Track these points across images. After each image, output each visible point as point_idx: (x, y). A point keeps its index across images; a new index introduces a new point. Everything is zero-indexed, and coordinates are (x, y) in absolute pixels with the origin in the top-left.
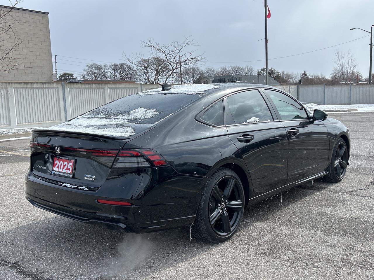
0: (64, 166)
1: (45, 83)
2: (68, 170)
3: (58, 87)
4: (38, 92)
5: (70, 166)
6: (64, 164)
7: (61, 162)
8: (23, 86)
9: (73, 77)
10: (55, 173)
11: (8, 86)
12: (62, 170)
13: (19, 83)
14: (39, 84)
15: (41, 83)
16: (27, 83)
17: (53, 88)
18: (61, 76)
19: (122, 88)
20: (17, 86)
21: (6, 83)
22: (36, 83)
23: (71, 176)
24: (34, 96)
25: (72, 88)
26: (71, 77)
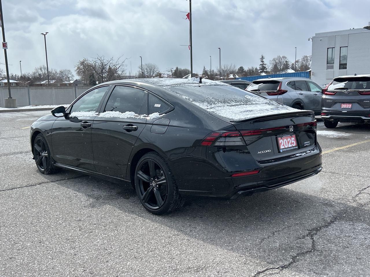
0: (288, 142)
2: (293, 144)
5: (293, 140)
6: (288, 141)
7: (285, 140)
10: (284, 150)
12: (288, 146)
23: (297, 147)
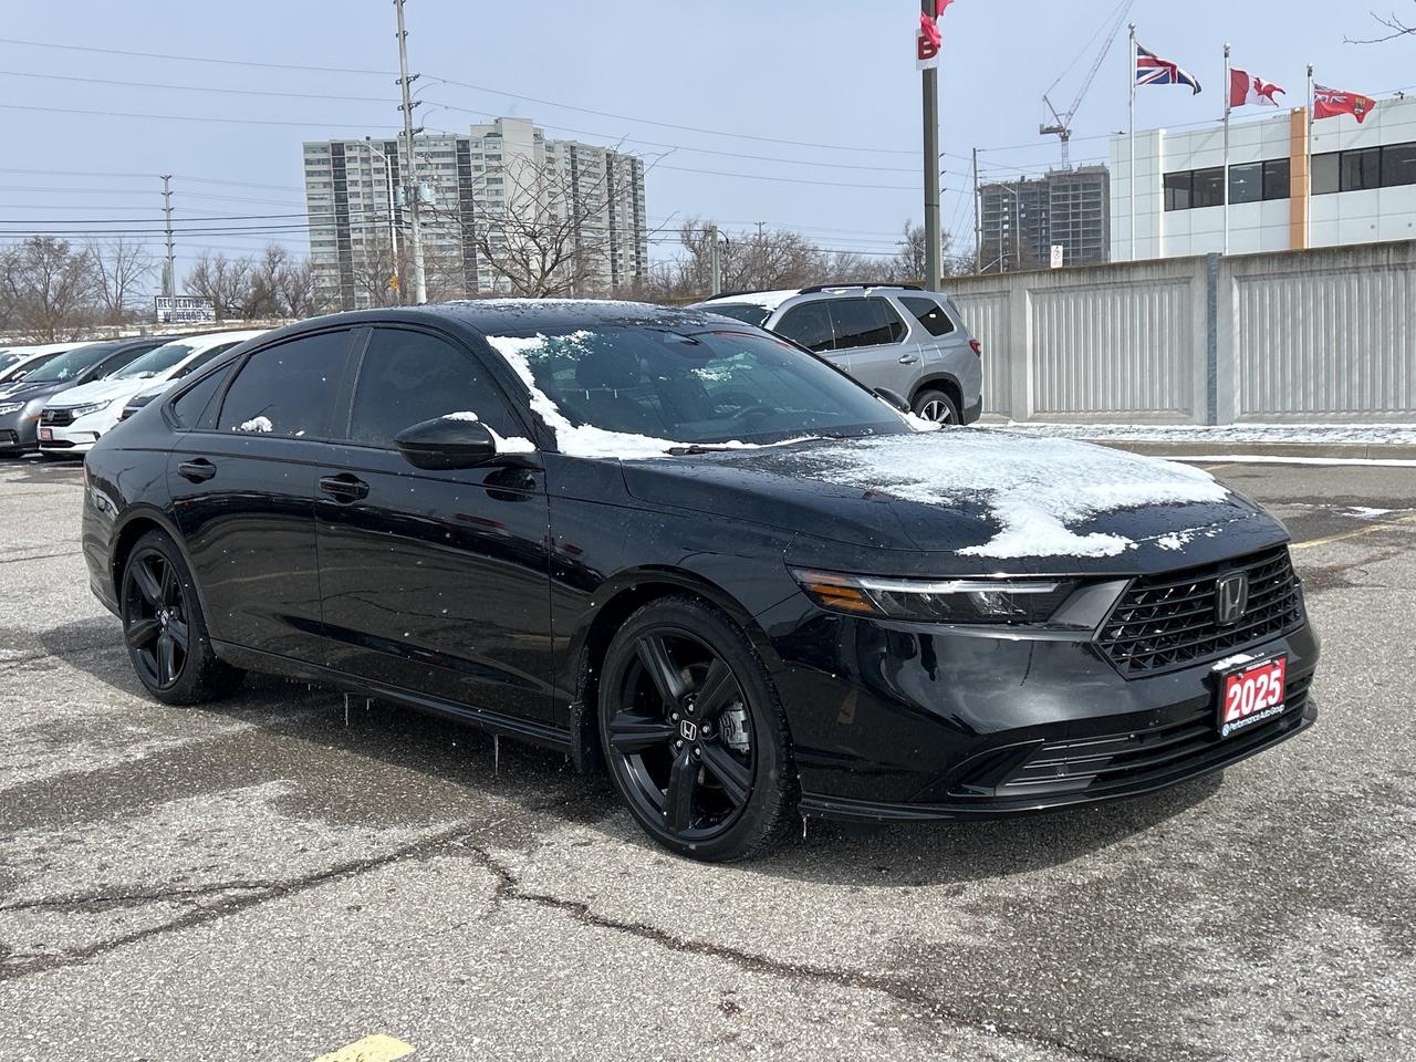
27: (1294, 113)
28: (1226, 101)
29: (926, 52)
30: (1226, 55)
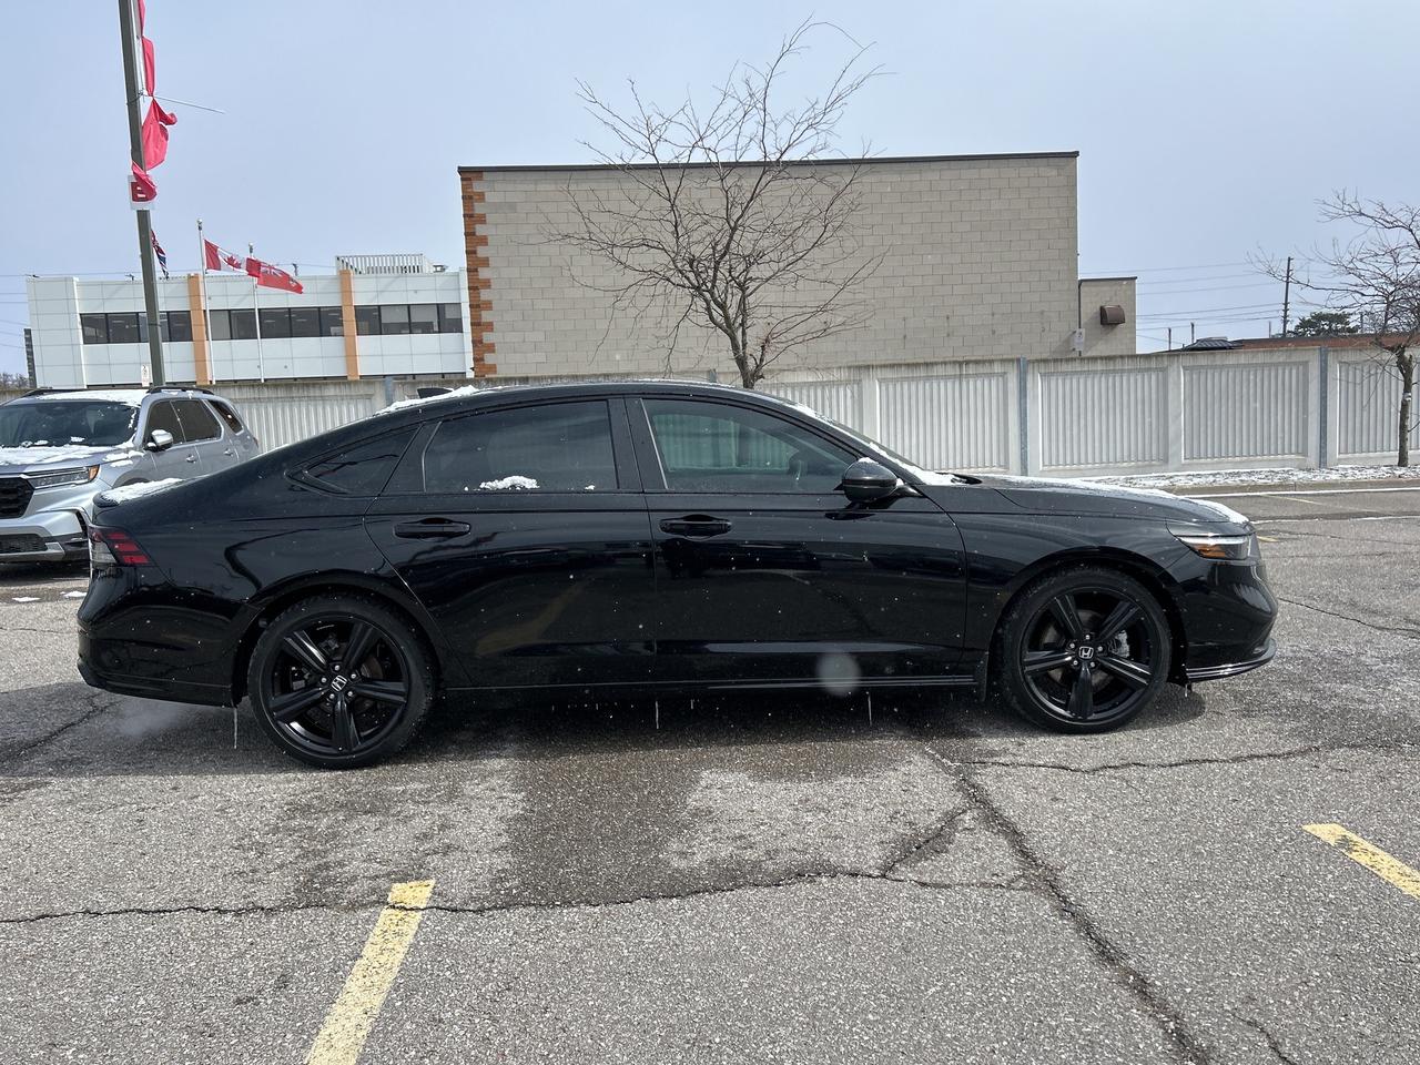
1: (967, 362)
3: (1005, 373)
4: (945, 390)
8: (904, 373)
9: (1348, 323)
11: (864, 375)
13: (892, 366)
14: (948, 366)
15: (955, 362)
16: (916, 365)
17: (991, 375)
18: (1304, 324)
19: (1238, 365)
20: (889, 374)
21: (859, 367)
22: (942, 363)
24: (932, 401)
25: (1052, 374)
26: (1340, 326)
27: (190, 277)
28: (203, 264)
29: (139, 196)
30: (200, 228)
